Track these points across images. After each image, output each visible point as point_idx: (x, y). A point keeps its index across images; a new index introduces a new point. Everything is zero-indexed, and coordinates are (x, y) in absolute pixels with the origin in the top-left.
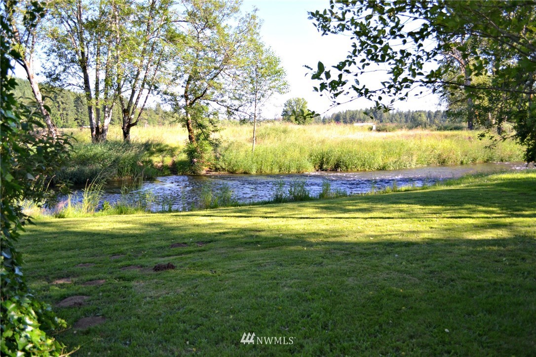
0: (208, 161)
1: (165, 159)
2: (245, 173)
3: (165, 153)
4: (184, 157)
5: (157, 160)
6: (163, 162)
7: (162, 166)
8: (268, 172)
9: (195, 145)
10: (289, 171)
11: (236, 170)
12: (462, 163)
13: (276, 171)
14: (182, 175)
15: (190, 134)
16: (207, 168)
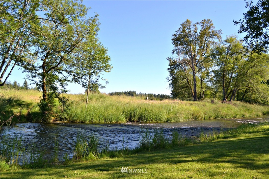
0: (56, 113)
1: (23, 110)
2: (82, 122)
3: (22, 106)
4: (37, 109)
5: (16, 111)
6: (20, 112)
7: (20, 115)
8: (97, 122)
9: (47, 101)
10: (111, 122)
11: (75, 120)
12: (205, 119)
13: (103, 121)
14: (36, 122)
15: (44, 93)
16: (54, 118)
